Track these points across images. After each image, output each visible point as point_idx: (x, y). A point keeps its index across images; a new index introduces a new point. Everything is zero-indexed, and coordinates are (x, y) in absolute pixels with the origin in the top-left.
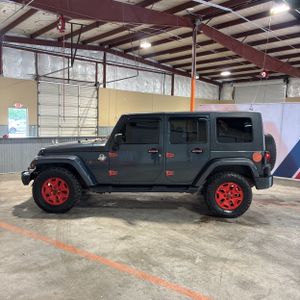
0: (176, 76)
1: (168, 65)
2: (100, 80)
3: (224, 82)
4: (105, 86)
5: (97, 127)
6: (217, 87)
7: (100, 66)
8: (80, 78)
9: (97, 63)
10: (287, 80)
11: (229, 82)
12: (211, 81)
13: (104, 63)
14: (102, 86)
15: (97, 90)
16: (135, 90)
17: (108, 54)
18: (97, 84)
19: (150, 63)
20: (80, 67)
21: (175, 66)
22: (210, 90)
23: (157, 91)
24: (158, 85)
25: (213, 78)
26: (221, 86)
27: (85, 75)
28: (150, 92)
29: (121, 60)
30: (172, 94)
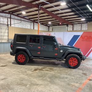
0: (35, 23)
1: (32, 20)
2: (9, 23)
3: (50, 26)
5: (8, 39)
6: (48, 27)
8: (2, 23)
9: (8, 18)
10: (67, 25)
11: (51, 26)
13: (10, 18)
14: (10, 26)
15: (8, 27)
16: (21, 27)
17: (12, 15)
18: (8, 25)
19: (26, 19)
20: (2, 19)
21: (34, 20)
23: (29, 28)
24: (29, 26)
26: (49, 27)
27: (4, 22)
28: (26, 28)
29: (16, 17)
30: (34, 29)
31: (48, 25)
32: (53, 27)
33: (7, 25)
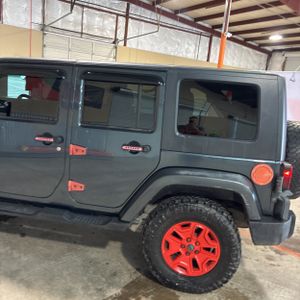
0: (214, 38)
2: (121, 36)
3: (274, 51)
4: (125, 45)
6: (264, 56)
7: (122, 20)
9: (118, 15)
11: (281, 51)
12: (259, 48)
13: (127, 16)
14: (121, 44)
15: (116, 48)
16: (162, 51)
17: (132, 6)
18: (115, 41)
19: (183, 21)
20: (97, 19)
21: (214, 27)
22: (256, 58)
23: (190, 56)
24: (192, 48)
25: (261, 45)
26: (270, 54)
27: (102, 29)
28: (181, 55)
29: (148, 14)
30: (208, 60)
33: (114, 43)
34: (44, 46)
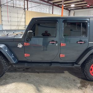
2: (26, 7)
3: (71, 10)
4: (28, 10)
5: (25, 26)
6: (68, 11)
8: (18, 6)
14: (26, 10)
15: (25, 11)
16: (39, 11)
21: (54, 3)
23: (47, 12)
24: (48, 10)
25: (67, 8)
27: (20, 5)
28: (44, 12)
30: (53, 14)
31: (69, 9)
32: (75, 11)
33: (24, 9)
34: (2, 11)
